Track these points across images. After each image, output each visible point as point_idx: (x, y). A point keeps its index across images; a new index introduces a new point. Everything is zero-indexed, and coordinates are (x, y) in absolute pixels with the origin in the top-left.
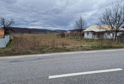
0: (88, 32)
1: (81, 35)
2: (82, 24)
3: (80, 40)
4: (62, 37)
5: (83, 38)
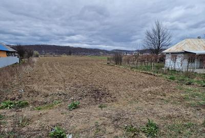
0: (174, 55)
1: (158, 60)
2: (159, 38)
3: (153, 73)
4: (116, 64)
5: (163, 68)
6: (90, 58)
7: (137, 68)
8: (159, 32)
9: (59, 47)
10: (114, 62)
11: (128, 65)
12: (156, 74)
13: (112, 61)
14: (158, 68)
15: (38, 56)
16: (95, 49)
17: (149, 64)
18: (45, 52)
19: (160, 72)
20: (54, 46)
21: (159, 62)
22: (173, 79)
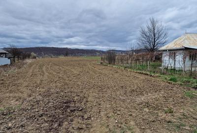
0: (173, 52)
1: (154, 59)
2: (154, 36)
3: (149, 73)
4: (110, 64)
5: (160, 68)
6: (86, 59)
7: (131, 68)
8: (154, 29)
9: (58, 48)
10: (107, 62)
11: (122, 65)
12: (153, 75)
13: (105, 61)
14: (155, 67)
15: (35, 58)
16: (92, 50)
17: (144, 63)
18: (45, 54)
19: (157, 72)
20: (53, 48)
21: (154, 61)
22: (174, 80)
